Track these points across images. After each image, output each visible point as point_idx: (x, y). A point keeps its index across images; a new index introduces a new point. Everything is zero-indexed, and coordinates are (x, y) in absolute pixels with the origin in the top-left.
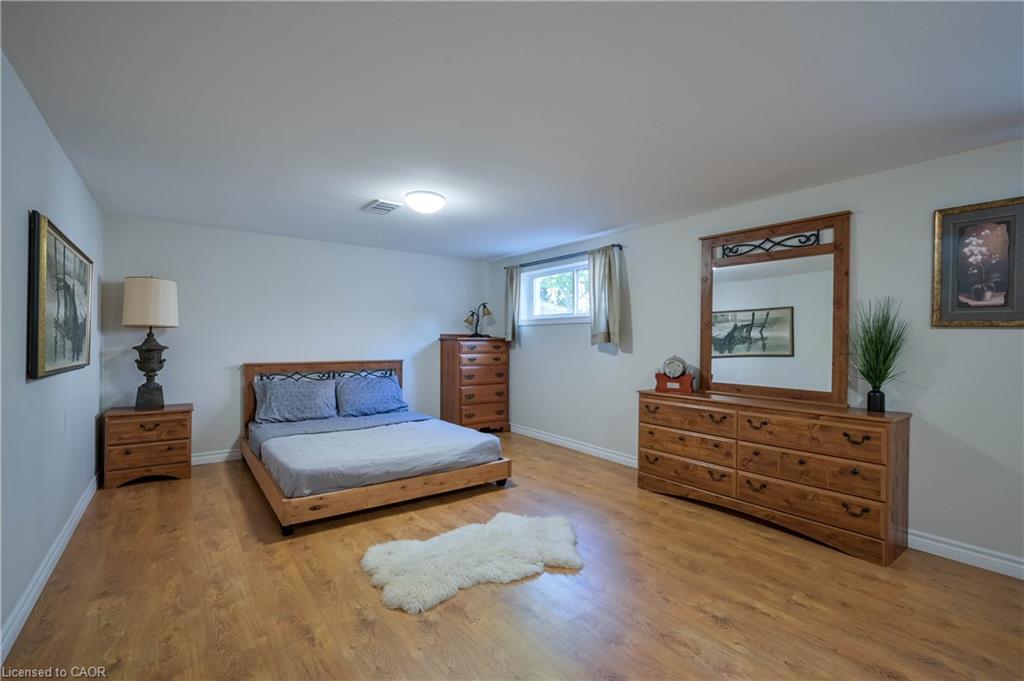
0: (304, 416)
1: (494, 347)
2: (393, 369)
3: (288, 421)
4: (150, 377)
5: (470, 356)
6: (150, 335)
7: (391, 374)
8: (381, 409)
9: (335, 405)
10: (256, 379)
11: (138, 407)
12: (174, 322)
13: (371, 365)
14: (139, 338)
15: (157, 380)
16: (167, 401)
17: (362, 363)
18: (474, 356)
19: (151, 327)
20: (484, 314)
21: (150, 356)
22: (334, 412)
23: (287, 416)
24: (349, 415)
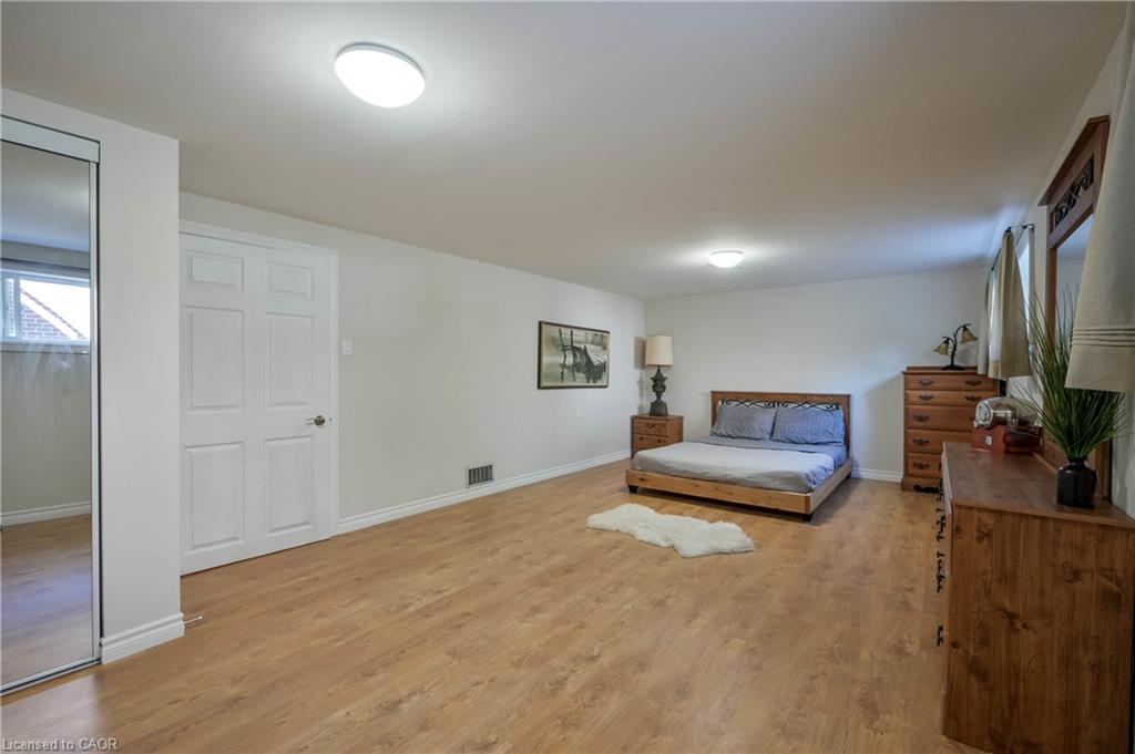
0: (742, 435)
1: (968, 383)
2: (841, 403)
3: (730, 437)
4: (659, 397)
5: (923, 393)
6: (659, 370)
7: (837, 408)
8: (809, 440)
9: (769, 430)
10: (720, 403)
11: (651, 414)
12: (669, 362)
13: (816, 398)
14: (653, 373)
15: (663, 398)
16: (670, 413)
17: (804, 395)
18: (929, 393)
19: (659, 366)
20: (964, 341)
21: (659, 384)
22: (767, 436)
23: (730, 433)
24: (779, 441)
